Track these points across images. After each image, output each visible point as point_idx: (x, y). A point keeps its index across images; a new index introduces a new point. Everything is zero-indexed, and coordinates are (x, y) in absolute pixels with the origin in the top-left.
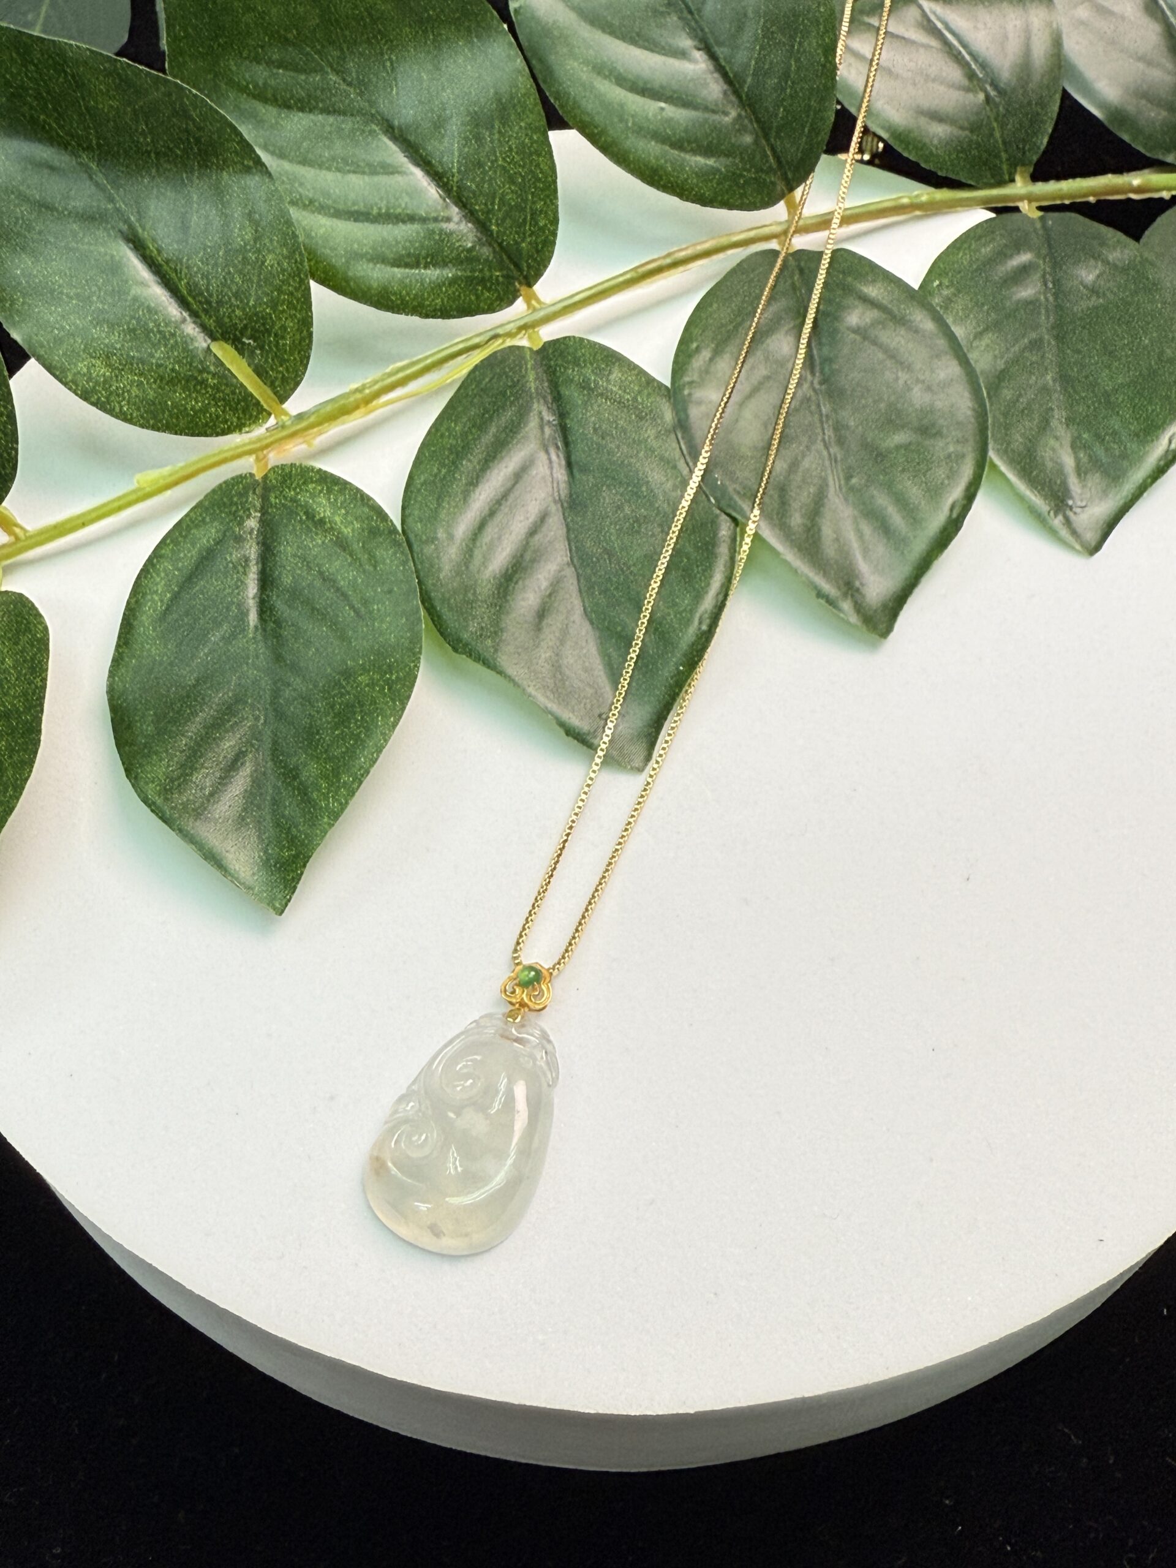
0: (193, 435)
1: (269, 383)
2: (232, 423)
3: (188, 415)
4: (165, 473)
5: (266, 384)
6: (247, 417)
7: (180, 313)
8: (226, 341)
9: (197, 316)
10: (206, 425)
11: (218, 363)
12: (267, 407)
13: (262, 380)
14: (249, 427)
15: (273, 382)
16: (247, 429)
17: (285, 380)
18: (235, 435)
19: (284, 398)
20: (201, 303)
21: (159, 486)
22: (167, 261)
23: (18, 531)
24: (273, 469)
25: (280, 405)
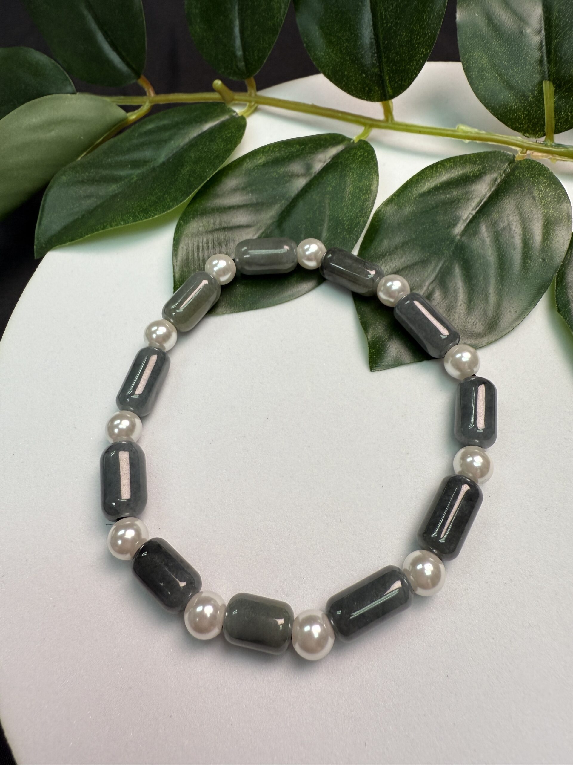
0: (500, 120)
1: (557, 118)
2: (523, 126)
3: (507, 108)
4: (472, 131)
5: (555, 117)
6: (533, 129)
7: (542, 56)
8: (553, 84)
9: (549, 62)
10: (510, 119)
11: (541, 92)
12: (545, 130)
13: (555, 115)
14: (529, 134)
15: (559, 119)
16: (528, 135)
17: (567, 121)
18: (519, 134)
19: (558, 131)
20: (557, 56)
21: (467, 134)
22: (557, 25)
23: (390, 117)
24: (526, 160)
25: (553, 134)
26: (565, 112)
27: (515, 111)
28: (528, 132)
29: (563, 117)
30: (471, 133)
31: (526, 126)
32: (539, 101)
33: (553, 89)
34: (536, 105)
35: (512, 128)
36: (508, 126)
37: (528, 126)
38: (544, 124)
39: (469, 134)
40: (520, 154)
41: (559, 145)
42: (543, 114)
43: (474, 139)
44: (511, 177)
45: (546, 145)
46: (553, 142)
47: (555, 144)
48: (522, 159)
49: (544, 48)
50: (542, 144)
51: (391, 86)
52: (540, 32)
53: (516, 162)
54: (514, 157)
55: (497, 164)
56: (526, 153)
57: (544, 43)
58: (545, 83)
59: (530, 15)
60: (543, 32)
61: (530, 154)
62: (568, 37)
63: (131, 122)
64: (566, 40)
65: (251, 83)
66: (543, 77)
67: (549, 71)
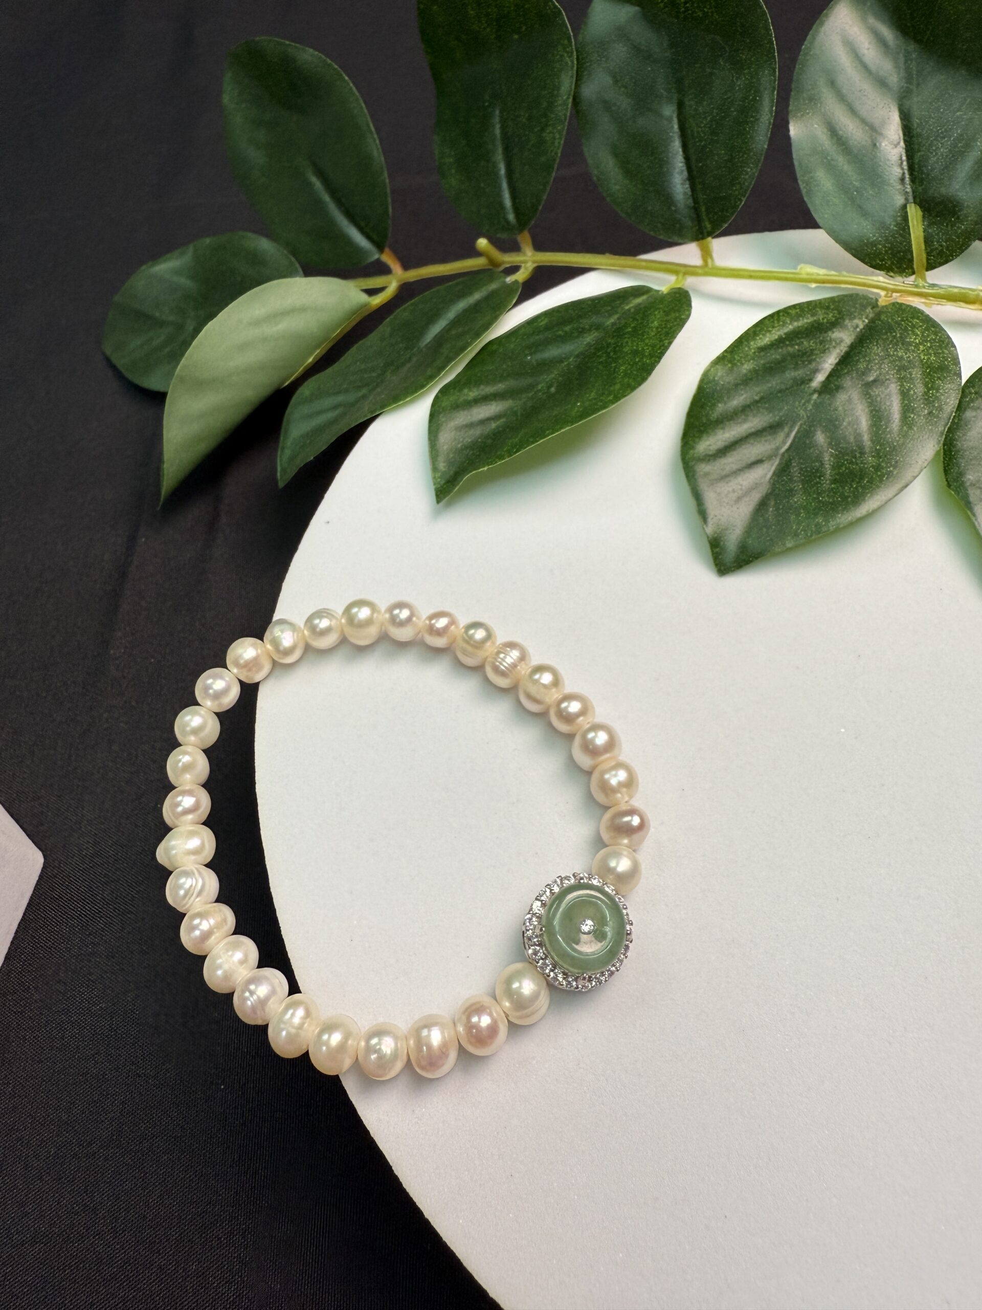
1: (929, 250)
4: (821, 272)
5: (926, 249)
6: (898, 265)
7: (904, 173)
8: (921, 207)
9: (913, 180)
10: (868, 255)
11: (905, 218)
12: (915, 266)
13: (925, 246)
14: (894, 273)
15: (932, 251)
16: (891, 274)
17: (941, 253)
18: (882, 272)
19: (930, 267)
20: (922, 173)
21: (813, 277)
22: (919, 135)
23: (709, 261)
24: (893, 304)
25: (924, 271)
26: (938, 242)
27: (873, 244)
28: (892, 271)
29: (936, 249)
30: (818, 275)
31: (888, 263)
32: (904, 230)
33: (920, 213)
34: (901, 235)
35: (872, 266)
36: (866, 263)
37: (892, 263)
38: (912, 260)
39: (815, 277)
40: (884, 298)
41: (934, 286)
42: (910, 246)
43: (822, 282)
45: (917, 286)
46: (926, 282)
47: (929, 283)
48: (887, 304)
49: (905, 163)
50: (912, 284)
51: (709, 219)
52: (899, 143)
53: (879, 308)
54: (877, 300)
55: (857, 308)
56: (891, 296)
57: (904, 158)
58: (910, 207)
59: (884, 123)
60: (902, 144)
61: (896, 297)
62: (934, 148)
63: (375, 308)
64: (932, 153)
65: (525, 240)
66: (907, 199)
67: (914, 192)
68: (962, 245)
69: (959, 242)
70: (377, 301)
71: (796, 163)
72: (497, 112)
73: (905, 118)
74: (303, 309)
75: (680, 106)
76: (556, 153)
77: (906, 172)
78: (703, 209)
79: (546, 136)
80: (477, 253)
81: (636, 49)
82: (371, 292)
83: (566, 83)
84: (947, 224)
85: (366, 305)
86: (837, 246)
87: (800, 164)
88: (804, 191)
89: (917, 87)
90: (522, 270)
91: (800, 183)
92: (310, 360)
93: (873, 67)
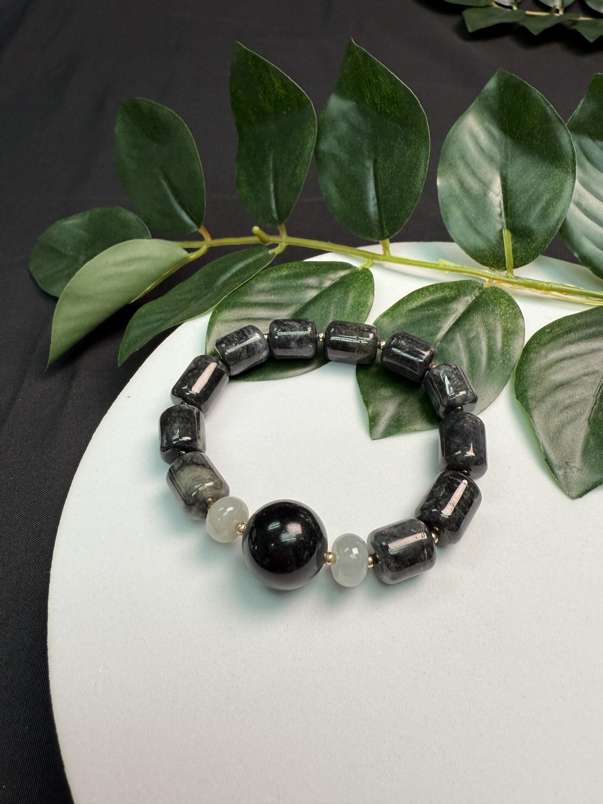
2: (489, 262)
4: (452, 265)
5: (513, 256)
6: (497, 264)
7: (501, 212)
8: (511, 232)
9: (506, 216)
10: (479, 257)
11: (502, 237)
12: (507, 266)
13: (513, 254)
15: (516, 257)
16: (493, 269)
17: (522, 259)
18: (487, 268)
19: (516, 266)
20: (512, 212)
21: (446, 267)
22: (511, 190)
23: (387, 253)
24: (492, 287)
25: (512, 268)
26: (520, 252)
27: (482, 251)
28: (493, 267)
29: (519, 257)
30: (450, 266)
31: (492, 262)
32: (500, 244)
33: (510, 235)
34: (498, 247)
35: (481, 263)
36: (478, 262)
37: (493, 263)
38: (505, 262)
39: (448, 267)
40: (488, 283)
41: (517, 278)
42: (504, 254)
43: (453, 271)
44: (480, 299)
45: (507, 277)
46: (513, 275)
47: (514, 276)
48: (489, 287)
49: (502, 206)
50: (504, 276)
51: (388, 229)
52: (499, 194)
53: (484, 288)
54: (483, 284)
55: (469, 289)
56: (492, 282)
57: (502, 203)
58: (505, 231)
59: (491, 182)
60: (501, 194)
61: (495, 283)
62: (519, 199)
63: (190, 261)
64: (517, 201)
65: (282, 229)
66: (503, 227)
67: (507, 222)
68: (534, 255)
69: (532, 253)
70: (193, 256)
71: (440, 201)
72: (272, 154)
73: (504, 180)
74: (146, 258)
75: (375, 162)
76: (302, 182)
77: (503, 211)
78: (385, 223)
79: (298, 171)
80: (252, 234)
81: (353, 127)
82: (189, 250)
83: (311, 142)
84: (525, 243)
85: (186, 258)
86: (462, 250)
87: (442, 202)
88: (443, 217)
89: (511, 164)
90: (279, 247)
91: (442, 212)
92: (149, 288)
93: (486, 149)
